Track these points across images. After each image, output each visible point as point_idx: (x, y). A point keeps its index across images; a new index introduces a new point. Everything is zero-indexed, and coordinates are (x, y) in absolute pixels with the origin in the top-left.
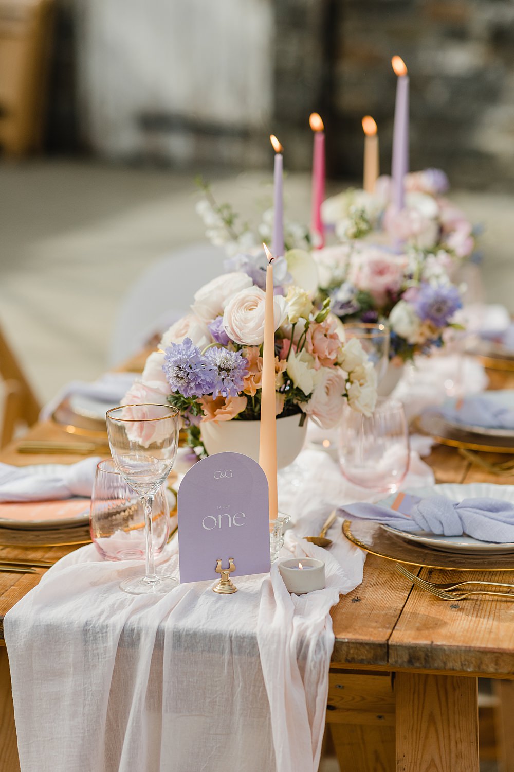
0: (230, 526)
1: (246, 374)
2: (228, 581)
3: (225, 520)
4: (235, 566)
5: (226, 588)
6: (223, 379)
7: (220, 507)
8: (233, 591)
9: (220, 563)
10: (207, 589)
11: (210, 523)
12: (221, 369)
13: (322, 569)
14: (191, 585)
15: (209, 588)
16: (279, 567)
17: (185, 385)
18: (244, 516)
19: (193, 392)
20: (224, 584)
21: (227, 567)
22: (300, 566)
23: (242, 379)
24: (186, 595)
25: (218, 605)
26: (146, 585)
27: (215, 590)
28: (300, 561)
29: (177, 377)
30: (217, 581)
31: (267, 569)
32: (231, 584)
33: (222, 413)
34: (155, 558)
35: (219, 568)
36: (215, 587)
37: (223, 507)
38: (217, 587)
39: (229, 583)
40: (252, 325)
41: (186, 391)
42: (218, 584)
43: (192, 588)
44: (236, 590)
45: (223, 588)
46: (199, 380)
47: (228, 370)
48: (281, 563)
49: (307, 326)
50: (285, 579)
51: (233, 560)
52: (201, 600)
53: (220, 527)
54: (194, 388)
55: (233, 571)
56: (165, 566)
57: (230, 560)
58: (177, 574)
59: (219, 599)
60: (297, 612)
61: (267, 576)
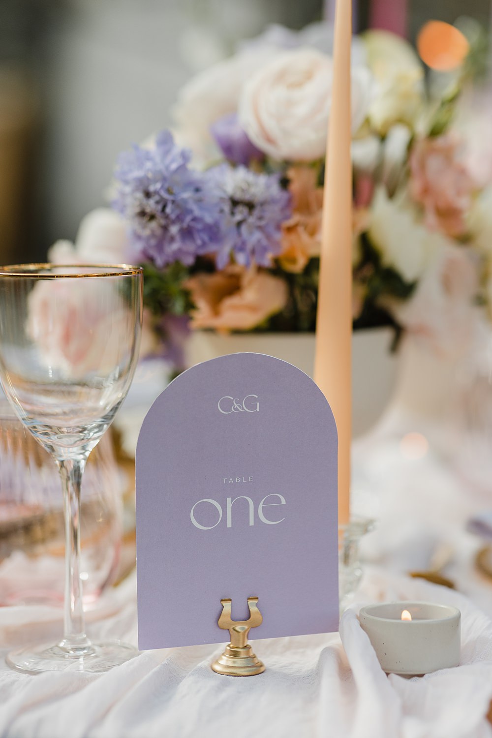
0: (252, 523)
1: (287, 218)
2: (245, 647)
3: (240, 510)
4: (262, 614)
5: (239, 662)
6: (239, 224)
7: (231, 480)
8: (256, 670)
9: (227, 606)
10: (199, 665)
11: (207, 515)
12: (235, 203)
13: (455, 622)
14: (164, 655)
15: (205, 663)
16: (358, 618)
17: (159, 232)
18: (284, 502)
19: (175, 246)
20: (235, 654)
21: (244, 615)
22: (406, 615)
23: (278, 227)
24: (150, 673)
25: (223, 696)
26: (64, 657)
27: (217, 668)
28: (407, 607)
29: (142, 214)
30: (224, 646)
31: (332, 624)
32: (251, 654)
33: (235, 308)
34: (85, 609)
35: (225, 619)
36: (217, 662)
37: (238, 480)
38: (220, 662)
39: (248, 652)
40: (302, 110)
41: (160, 247)
42: (223, 654)
43: (165, 662)
44: (262, 669)
45: (234, 662)
46: (188, 219)
47: (250, 206)
48: (363, 610)
49: (410, 146)
50: (375, 642)
51: (256, 601)
52: (186, 685)
53: (229, 525)
54: (178, 238)
55: (257, 629)
56: (109, 624)
57: (250, 602)
58: (133, 638)
59: (224, 685)
60: (408, 710)
61: (332, 639)
